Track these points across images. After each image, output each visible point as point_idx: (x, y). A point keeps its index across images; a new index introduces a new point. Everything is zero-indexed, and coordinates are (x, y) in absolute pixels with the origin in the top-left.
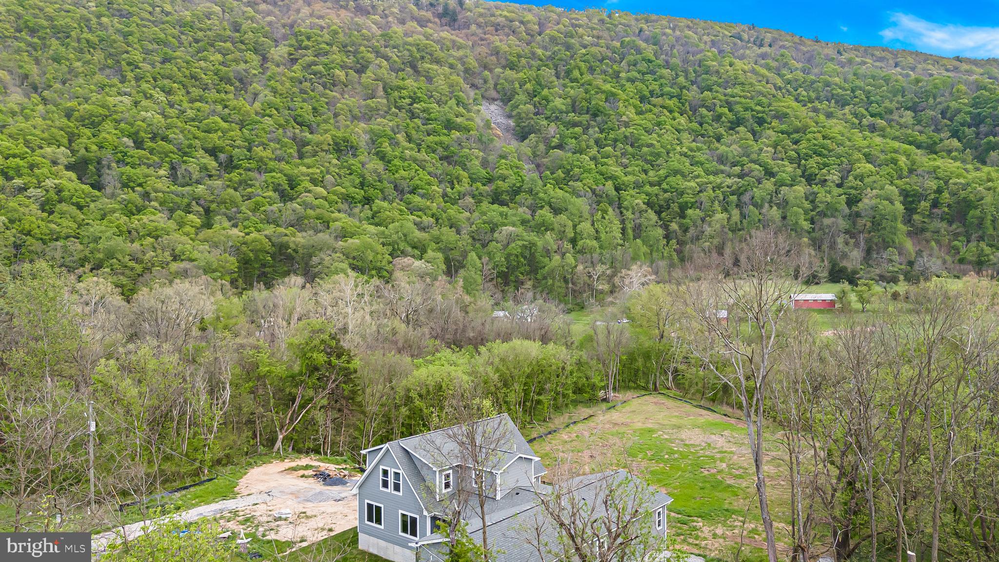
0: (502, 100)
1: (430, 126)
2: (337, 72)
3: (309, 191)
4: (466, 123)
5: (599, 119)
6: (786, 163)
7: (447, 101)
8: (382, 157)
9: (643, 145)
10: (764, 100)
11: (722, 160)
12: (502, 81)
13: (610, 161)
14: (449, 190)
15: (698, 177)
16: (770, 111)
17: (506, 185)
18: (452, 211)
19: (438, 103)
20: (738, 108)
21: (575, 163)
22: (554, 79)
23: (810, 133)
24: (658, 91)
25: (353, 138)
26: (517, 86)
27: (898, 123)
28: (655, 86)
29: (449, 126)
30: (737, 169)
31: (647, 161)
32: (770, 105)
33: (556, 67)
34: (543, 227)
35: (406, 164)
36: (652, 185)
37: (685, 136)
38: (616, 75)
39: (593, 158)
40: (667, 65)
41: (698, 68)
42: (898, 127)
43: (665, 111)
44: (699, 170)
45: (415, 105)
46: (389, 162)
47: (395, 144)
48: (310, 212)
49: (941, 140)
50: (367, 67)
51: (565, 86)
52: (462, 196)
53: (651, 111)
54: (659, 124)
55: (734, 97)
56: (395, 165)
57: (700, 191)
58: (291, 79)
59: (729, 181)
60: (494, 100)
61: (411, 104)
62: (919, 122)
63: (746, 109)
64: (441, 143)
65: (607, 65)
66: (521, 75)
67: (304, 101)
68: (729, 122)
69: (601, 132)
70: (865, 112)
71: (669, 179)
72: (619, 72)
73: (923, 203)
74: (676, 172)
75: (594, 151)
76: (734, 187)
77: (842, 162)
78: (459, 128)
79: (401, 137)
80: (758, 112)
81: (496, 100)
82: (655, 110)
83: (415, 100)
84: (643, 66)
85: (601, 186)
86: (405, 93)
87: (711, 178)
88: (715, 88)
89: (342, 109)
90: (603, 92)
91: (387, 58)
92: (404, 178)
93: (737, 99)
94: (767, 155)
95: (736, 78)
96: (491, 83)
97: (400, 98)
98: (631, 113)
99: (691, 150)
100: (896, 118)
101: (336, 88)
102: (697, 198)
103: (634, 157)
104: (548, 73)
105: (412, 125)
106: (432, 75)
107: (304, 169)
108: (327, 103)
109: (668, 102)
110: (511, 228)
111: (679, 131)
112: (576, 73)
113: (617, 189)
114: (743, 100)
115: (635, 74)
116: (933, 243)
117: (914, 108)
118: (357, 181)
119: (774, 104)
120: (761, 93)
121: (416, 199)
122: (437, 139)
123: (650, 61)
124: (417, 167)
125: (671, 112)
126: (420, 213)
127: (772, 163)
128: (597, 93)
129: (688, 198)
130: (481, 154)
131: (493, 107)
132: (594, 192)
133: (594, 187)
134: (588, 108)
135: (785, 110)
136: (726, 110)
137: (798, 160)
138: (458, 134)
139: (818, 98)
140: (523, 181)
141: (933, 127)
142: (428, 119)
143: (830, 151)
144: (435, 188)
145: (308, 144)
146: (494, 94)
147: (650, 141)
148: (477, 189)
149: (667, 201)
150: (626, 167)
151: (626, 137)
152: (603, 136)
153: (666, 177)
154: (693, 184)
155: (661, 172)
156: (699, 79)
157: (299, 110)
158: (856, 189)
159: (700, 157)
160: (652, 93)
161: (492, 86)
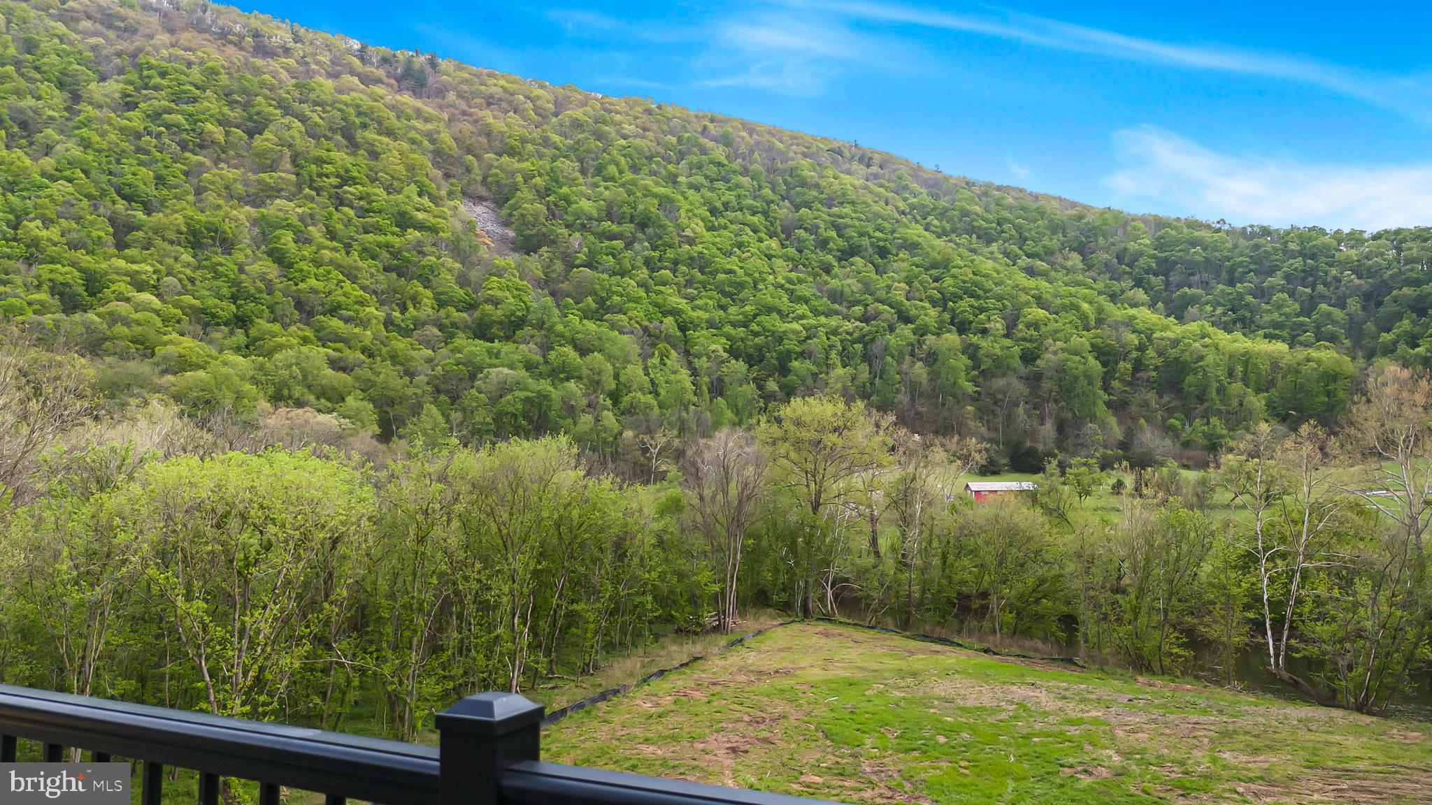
0: (496, 202)
1: (368, 219)
2: (209, 126)
3: (128, 300)
4: (434, 221)
5: (650, 230)
6: (927, 305)
7: (402, 188)
8: (279, 257)
9: (717, 271)
10: (886, 224)
11: (836, 296)
12: (494, 171)
13: (667, 290)
14: (397, 314)
15: (803, 317)
16: (895, 238)
17: (499, 312)
18: (400, 344)
19: (389, 189)
20: (851, 233)
21: (614, 289)
22: (578, 174)
23: (954, 267)
24: (734, 203)
25: (227, 227)
26: (520, 179)
27: (1064, 267)
28: (730, 197)
29: (403, 221)
30: (858, 310)
31: (725, 294)
32: (893, 232)
33: (581, 161)
34: (561, 373)
35: (321, 270)
36: (734, 325)
37: (779, 263)
38: (673, 180)
39: (642, 284)
40: (745, 172)
41: (789, 179)
42: (1065, 271)
43: (747, 228)
44: (802, 309)
45: (346, 188)
46: (290, 266)
47: (302, 239)
48: (120, 329)
49: (1123, 291)
50: (266, 126)
51: (596, 185)
52: (418, 324)
53: (725, 228)
54: (740, 245)
55: (843, 218)
56: (301, 271)
57: (808, 338)
58: (122, 130)
59: (848, 326)
60: (481, 199)
61: (340, 186)
62: (1090, 267)
63: (861, 235)
64: (388, 246)
65: (658, 163)
66: (526, 165)
67: (141, 163)
68: (838, 250)
69: (654, 248)
70: (1019, 252)
71: (758, 319)
72: (676, 176)
73: (1121, 364)
74: (770, 310)
75: (644, 273)
76: (856, 335)
77: (1005, 307)
78: (420, 227)
79: (316, 232)
80: (879, 240)
81: (486, 200)
82: (733, 227)
83: (346, 179)
84: (712, 170)
85: (656, 323)
86: (329, 168)
87: (823, 319)
88: (817, 205)
89: (212, 183)
90: (655, 196)
91: (303, 119)
92: (314, 291)
93: (848, 220)
94: (899, 295)
95: (844, 195)
96: (477, 174)
97: (320, 175)
98: (699, 227)
99: (790, 281)
100: (1060, 260)
101: (204, 152)
102: (804, 347)
103: (704, 287)
104: (568, 166)
105: (336, 216)
106: (379, 150)
107: (121, 263)
108: (186, 174)
109: (749, 217)
110: (506, 370)
111: (769, 257)
112: (612, 169)
113: (683, 328)
114: (857, 223)
115: (699, 179)
116: (1142, 421)
117: (1081, 249)
118: (225, 291)
119: (900, 230)
120: (877, 215)
121: (335, 323)
122: (381, 238)
123: (719, 164)
124: (341, 277)
125: (755, 231)
126: (340, 345)
127: (908, 303)
128: (645, 196)
129: (790, 345)
130: (458, 265)
131: (479, 209)
132: (645, 329)
133: (646, 323)
134: (632, 216)
135: (916, 238)
136: (834, 234)
137: (942, 302)
138: (417, 234)
139: (953, 231)
140: (528, 309)
141: (1108, 275)
142: (368, 211)
143: (986, 291)
144: (373, 309)
145: (138, 228)
146: (482, 191)
147: (728, 267)
148: (448, 316)
149: (759, 349)
150: (692, 299)
151: (691, 258)
152: (657, 254)
153: (755, 316)
154: (796, 326)
155: (748, 308)
156: (792, 192)
157: (129, 176)
158: (1031, 341)
159: (805, 290)
160: (726, 205)
161: (479, 178)
